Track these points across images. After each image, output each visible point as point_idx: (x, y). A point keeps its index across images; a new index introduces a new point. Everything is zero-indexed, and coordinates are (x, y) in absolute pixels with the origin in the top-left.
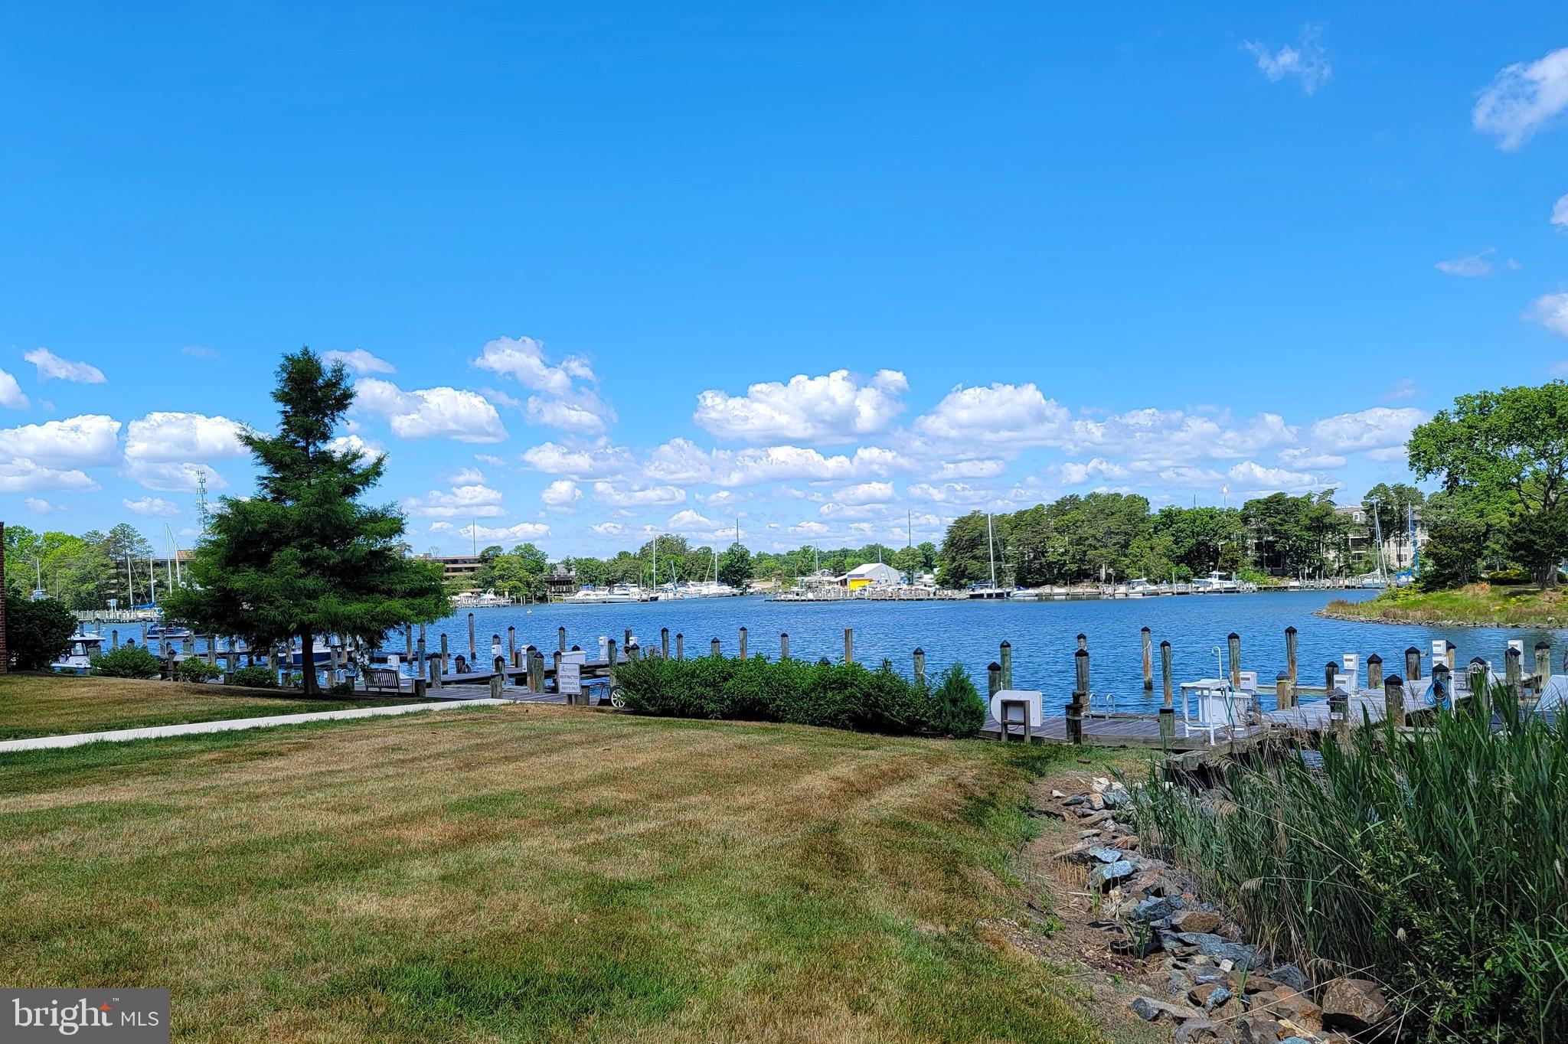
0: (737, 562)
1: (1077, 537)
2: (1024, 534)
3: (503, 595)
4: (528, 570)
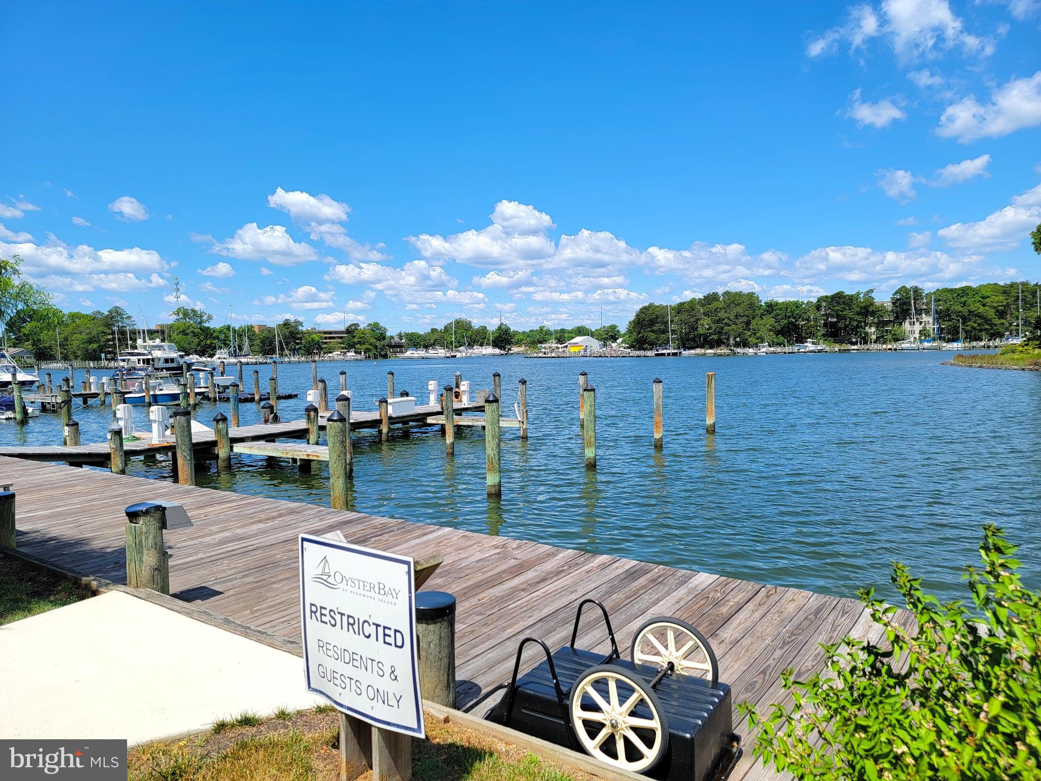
0: (503, 335)
1: (717, 318)
2: (684, 316)
3: (360, 353)
4: (376, 339)
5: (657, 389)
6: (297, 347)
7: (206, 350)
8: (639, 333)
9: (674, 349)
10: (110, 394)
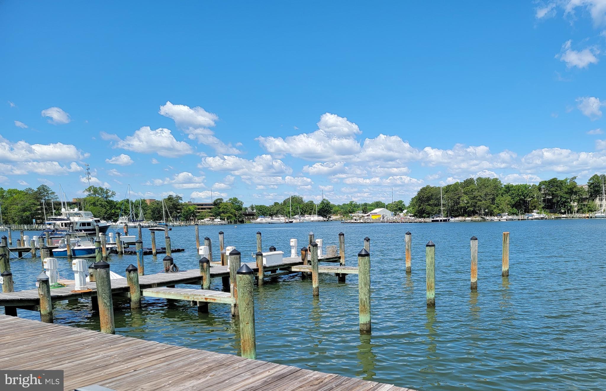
0: (325, 207)
1: (473, 196)
2: (451, 194)
3: (224, 220)
4: (235, 209)
5: (474, 244)
6: (178, 215)
7: (113, 217)
8: (420, 206)
9: (444, 217)
10: (39, 249)
